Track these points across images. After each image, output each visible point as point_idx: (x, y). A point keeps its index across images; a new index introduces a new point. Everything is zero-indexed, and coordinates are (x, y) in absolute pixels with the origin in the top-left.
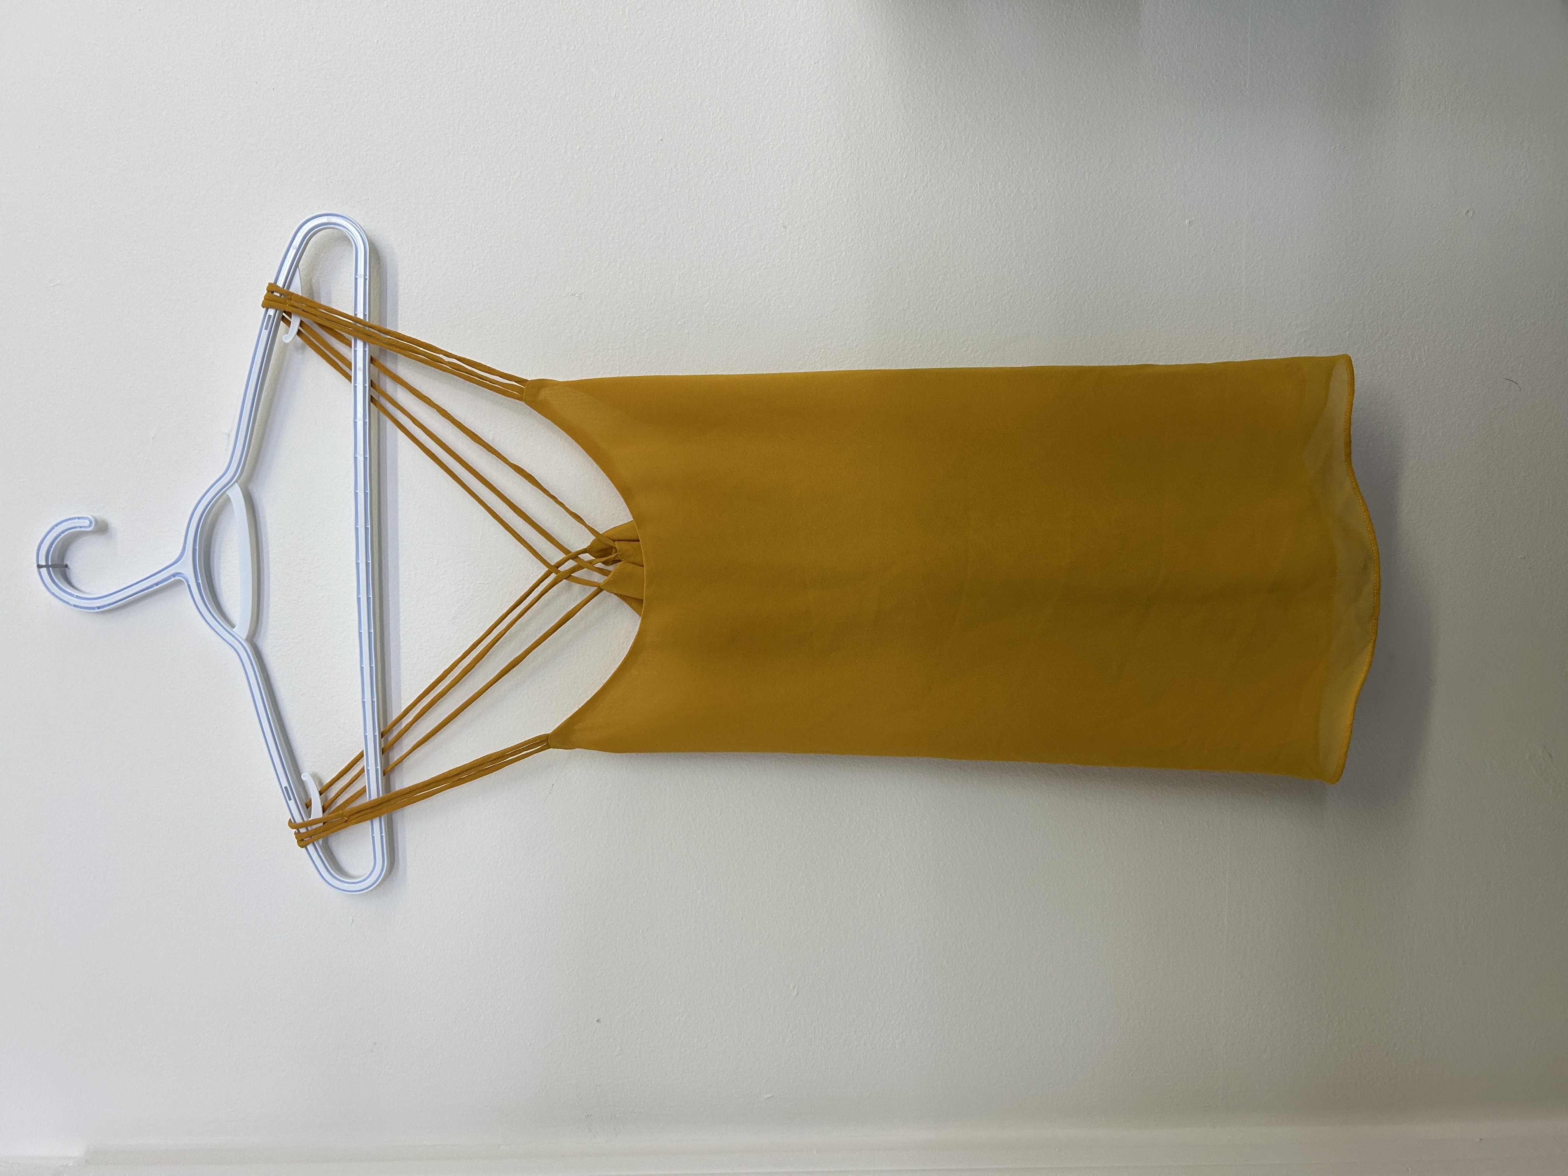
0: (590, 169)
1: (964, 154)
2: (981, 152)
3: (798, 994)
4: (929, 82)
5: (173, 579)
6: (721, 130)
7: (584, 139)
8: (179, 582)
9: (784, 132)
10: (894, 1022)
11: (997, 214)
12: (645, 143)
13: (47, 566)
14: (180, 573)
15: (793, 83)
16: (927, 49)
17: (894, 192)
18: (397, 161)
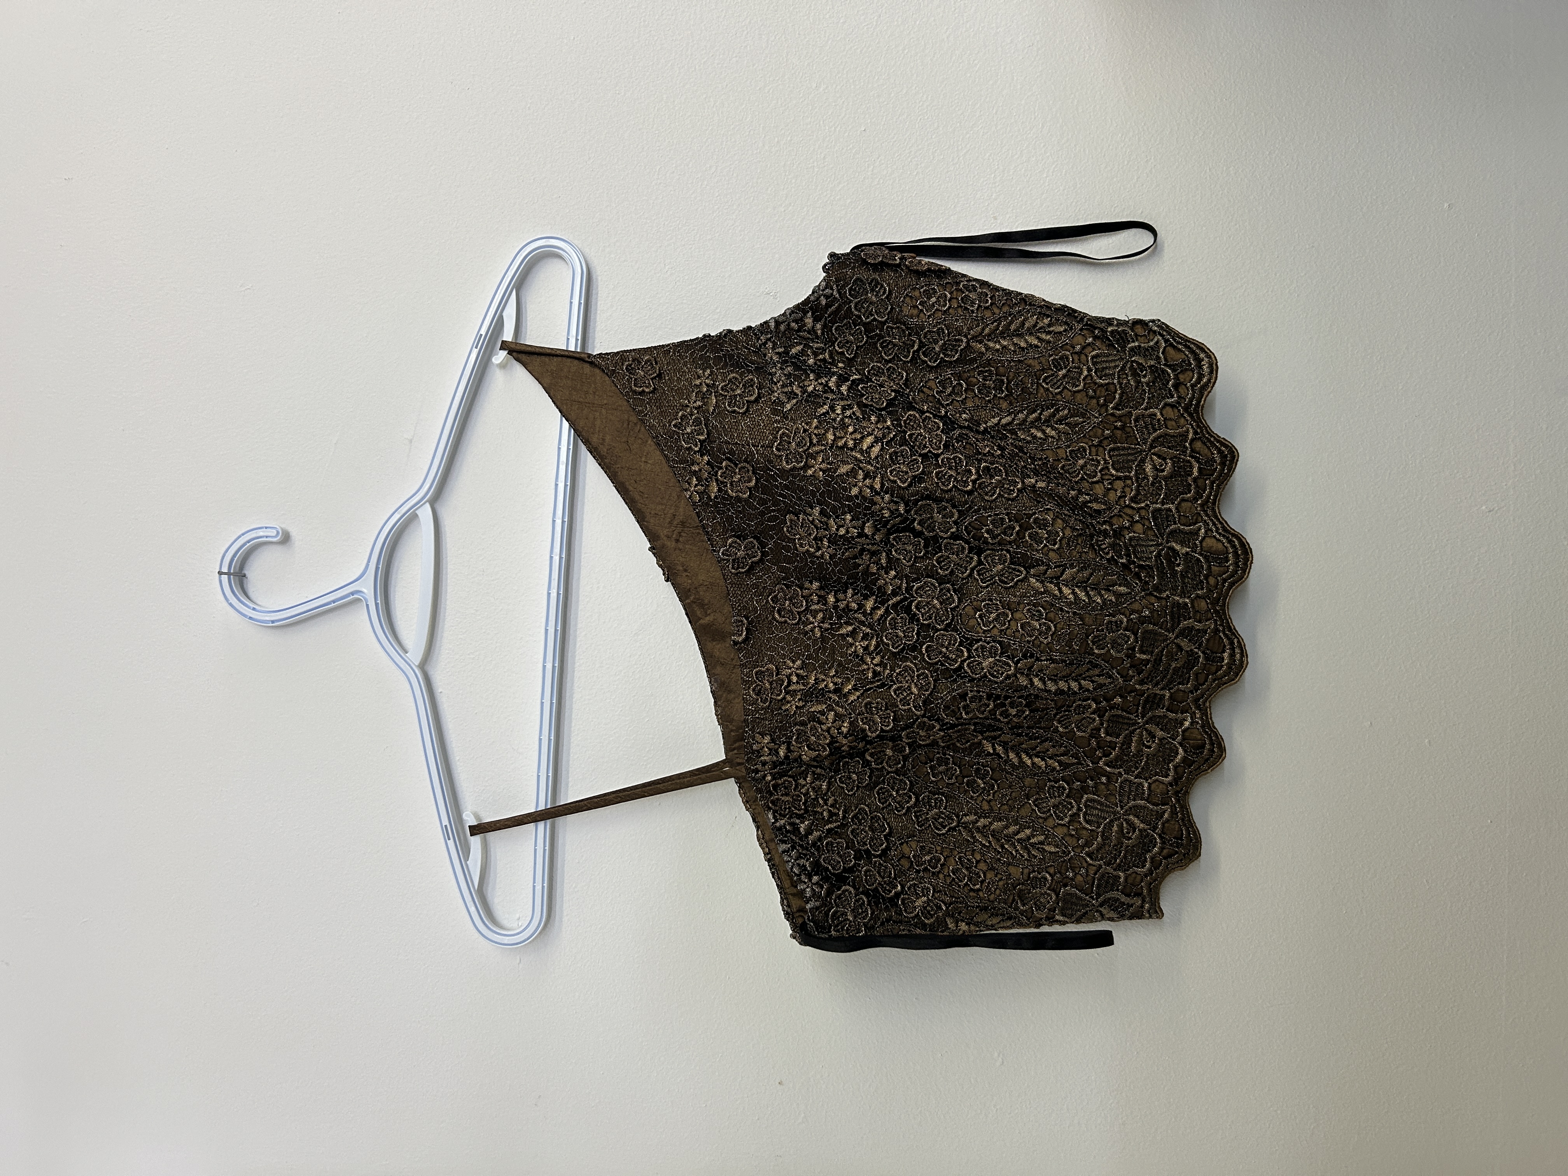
0: (789, 163)
1: (1191, 138)
2: (1211, 135)
3: (1003, 1062)
4: (1153, 62)
5: (352, 597)
6: (928, 118)
7: (783, 131)
8: (358, 600)
9: (995, 119)
10: (1112, 1101)
11: (1229, 201)
12: (847, 134)
13: (228, 574)
14: (361, 592)
15: (1005, 68)
16: (1151, 27)
17: (1115, 179)
18: (590, 158)
